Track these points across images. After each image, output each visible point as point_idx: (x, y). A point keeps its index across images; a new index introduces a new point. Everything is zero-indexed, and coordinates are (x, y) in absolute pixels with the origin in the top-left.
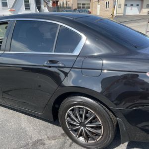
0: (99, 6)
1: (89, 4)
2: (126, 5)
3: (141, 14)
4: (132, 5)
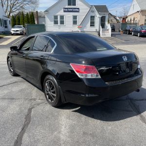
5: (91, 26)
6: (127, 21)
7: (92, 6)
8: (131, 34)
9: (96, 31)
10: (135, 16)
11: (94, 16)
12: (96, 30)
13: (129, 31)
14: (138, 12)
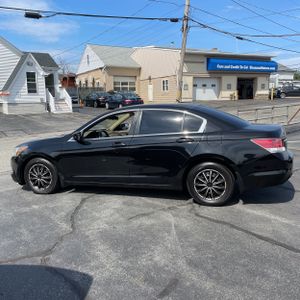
0: (151, 87)
1: (134, 83)
2: (195, 86)
3: (220, 99)
4: (204, 86)
5: (29, 92)
6: (77, 83)
7: (26, 54)
8: (104, 106)
9: (42, 103)
10: (93, 75)
11: (34, 74)
12: (42, 99)
13: (98, 101)
14: (101, 69)
